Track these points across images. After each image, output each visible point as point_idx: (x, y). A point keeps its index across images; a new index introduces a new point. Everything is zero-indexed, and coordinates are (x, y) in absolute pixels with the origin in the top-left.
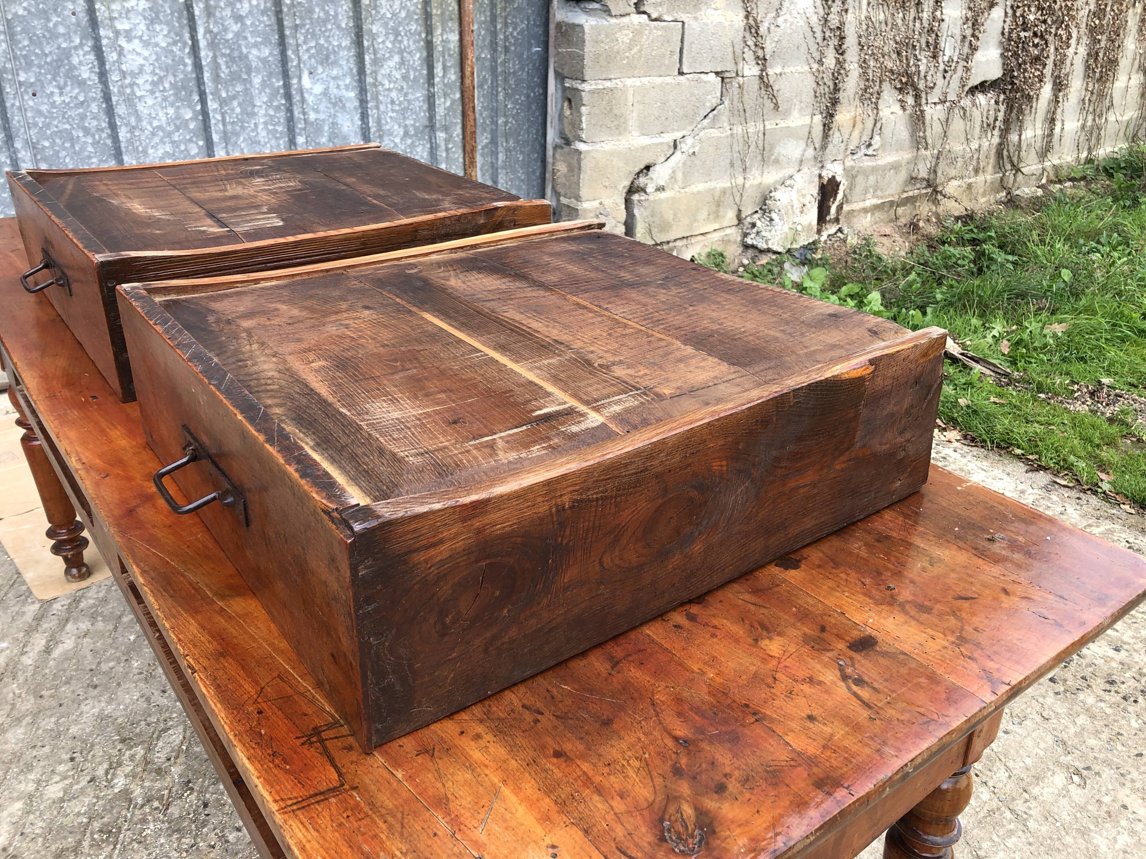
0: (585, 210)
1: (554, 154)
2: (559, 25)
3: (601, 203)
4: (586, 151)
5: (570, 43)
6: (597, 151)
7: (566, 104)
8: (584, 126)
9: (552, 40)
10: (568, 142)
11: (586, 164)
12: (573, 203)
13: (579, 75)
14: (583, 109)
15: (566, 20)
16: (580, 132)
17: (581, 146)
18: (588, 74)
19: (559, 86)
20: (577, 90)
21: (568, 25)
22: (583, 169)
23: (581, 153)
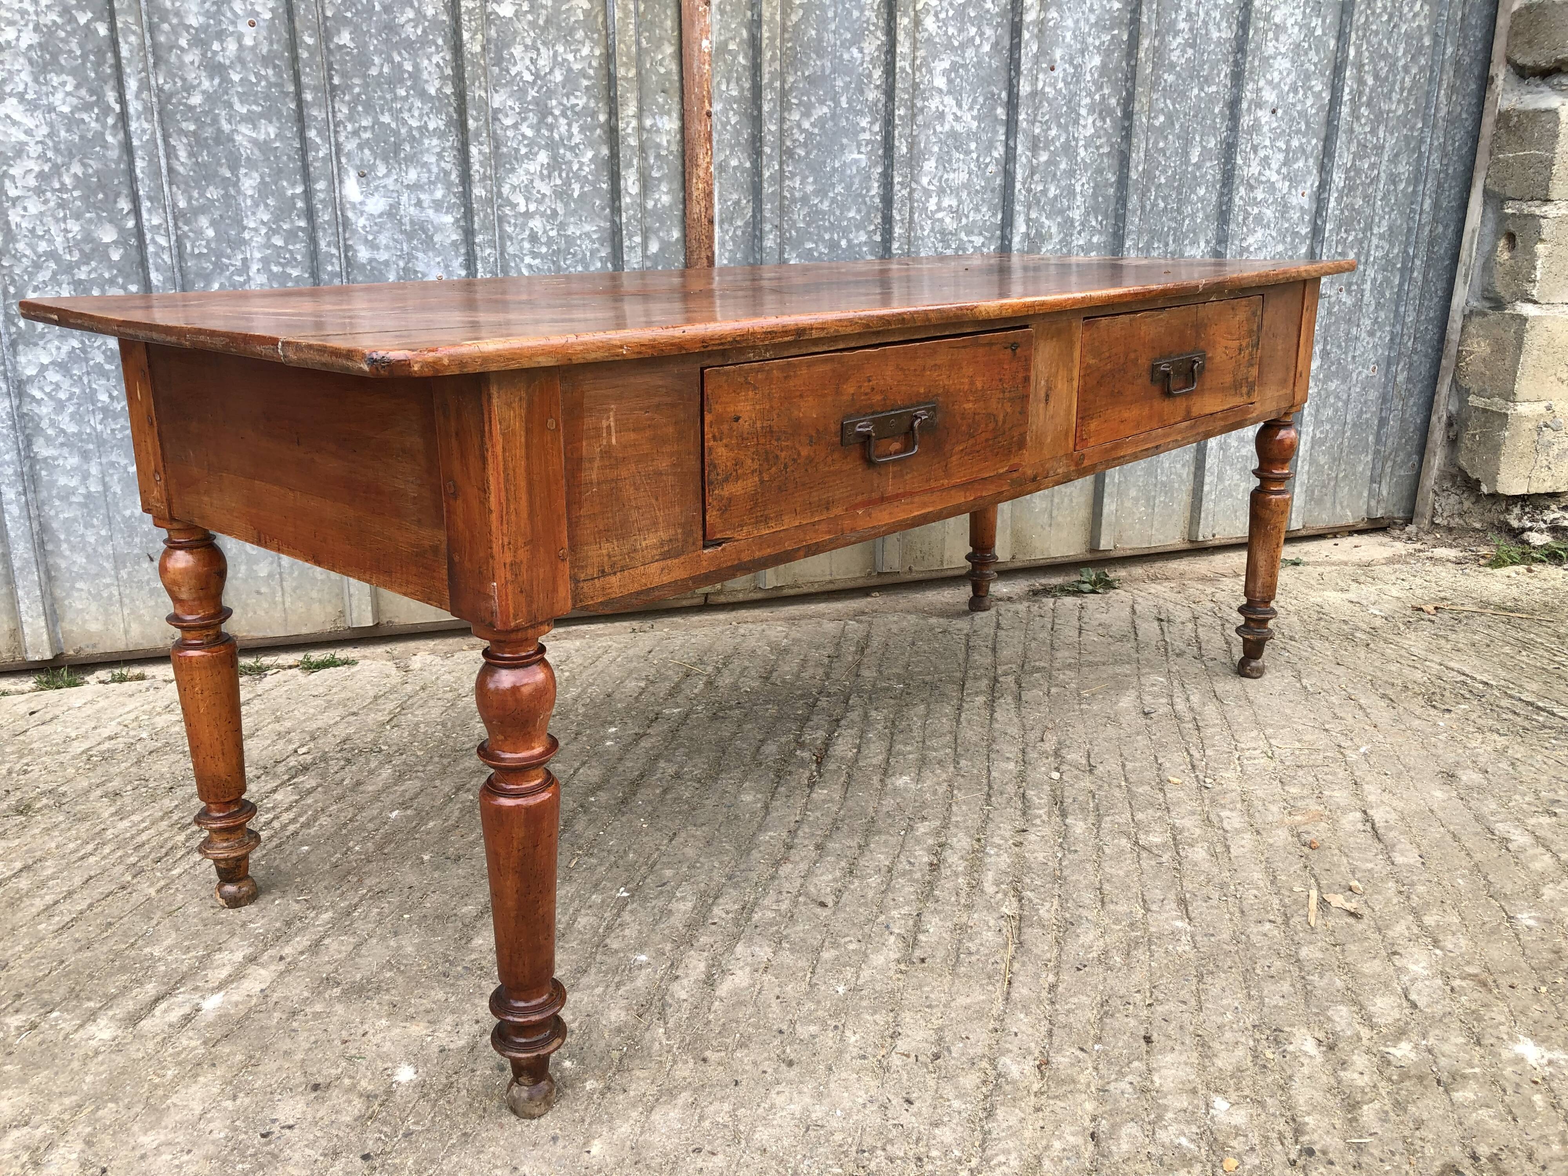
0: (1520, 417)
1: (1463, 328)
2: (1504, 118)
3: (1548, 408)
4: (1535, 318)
5: (1522, 142)
6: (1554, 318)
7: (1502, 243)
8: (1538, 273)
9: (1484, 143)
10: (1498, 304)
11: (1533, 340)
12: (1497, 404)
13: (1541, 193)
14: (1540, 248)
15: (1518, 106)
16: (1528, 287)
17: (1527, 309)
18: (1557, 190)
19: (1490, 215)
20: (1533, 216)
21: (1524, 114)
22: (1526, 347)
23: (1526, 320)
